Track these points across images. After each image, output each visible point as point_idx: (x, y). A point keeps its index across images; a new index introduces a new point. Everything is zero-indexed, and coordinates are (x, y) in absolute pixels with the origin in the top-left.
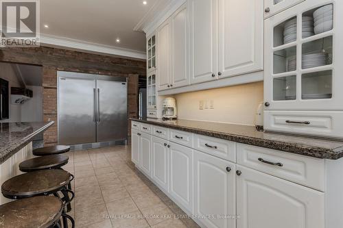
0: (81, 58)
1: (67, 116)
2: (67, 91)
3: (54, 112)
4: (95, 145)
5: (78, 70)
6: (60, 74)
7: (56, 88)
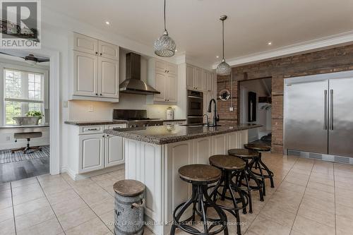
0: (309, 60)
1: (292, 121)
2: (293, 96)
3: (280, 117)
4: (326, 157)
5: (305, 73)
6: (287, 81)
7: (283, 95)
